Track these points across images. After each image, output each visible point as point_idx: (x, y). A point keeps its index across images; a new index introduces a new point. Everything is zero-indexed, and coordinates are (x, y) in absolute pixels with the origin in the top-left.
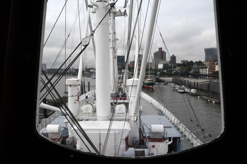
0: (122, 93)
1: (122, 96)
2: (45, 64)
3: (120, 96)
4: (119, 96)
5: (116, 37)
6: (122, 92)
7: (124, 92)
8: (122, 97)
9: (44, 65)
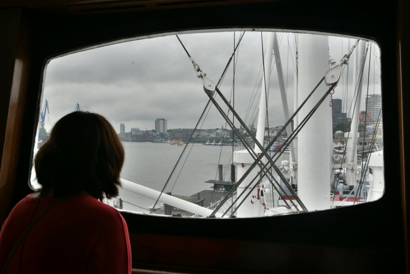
0: (345, 186)
1: (345, 193)
2: (164, 120)
3: (341, 193)
4: (337, 193)
5: (330, 58)
6: (344, 183)
7: (347, 182)
8: (345, 195)
9: (161, 121)
